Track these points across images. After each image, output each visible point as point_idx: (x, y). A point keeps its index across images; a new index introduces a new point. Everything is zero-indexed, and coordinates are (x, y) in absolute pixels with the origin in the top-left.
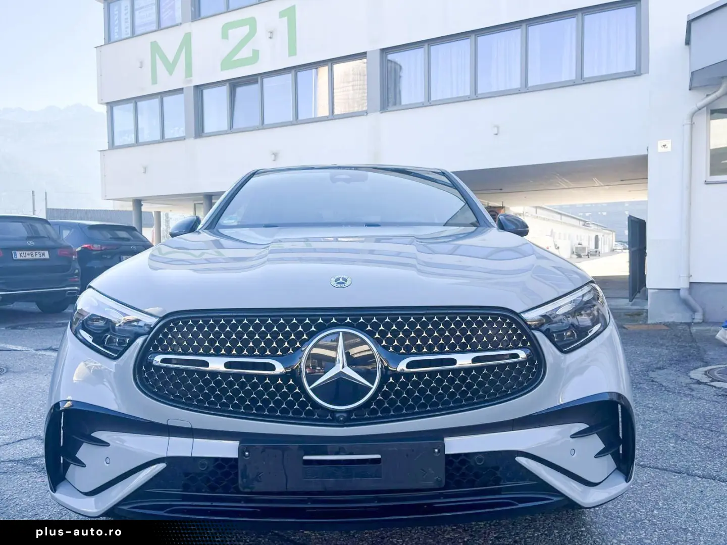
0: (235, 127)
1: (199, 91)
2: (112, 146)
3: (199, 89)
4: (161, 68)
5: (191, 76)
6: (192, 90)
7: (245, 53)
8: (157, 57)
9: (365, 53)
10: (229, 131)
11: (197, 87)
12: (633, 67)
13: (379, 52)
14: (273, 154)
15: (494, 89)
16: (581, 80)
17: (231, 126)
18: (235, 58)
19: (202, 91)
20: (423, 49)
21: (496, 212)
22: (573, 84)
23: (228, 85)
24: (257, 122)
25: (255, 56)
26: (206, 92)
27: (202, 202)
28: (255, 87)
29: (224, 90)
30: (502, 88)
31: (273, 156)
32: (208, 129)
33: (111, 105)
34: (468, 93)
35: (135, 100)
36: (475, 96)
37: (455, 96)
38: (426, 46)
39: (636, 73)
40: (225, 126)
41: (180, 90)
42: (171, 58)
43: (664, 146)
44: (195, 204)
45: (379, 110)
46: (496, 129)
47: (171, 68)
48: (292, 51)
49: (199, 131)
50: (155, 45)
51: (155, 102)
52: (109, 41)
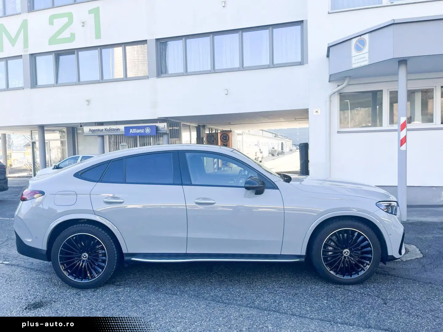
0: (59, 82)
1: (33, 58)
3: (33, 56)
4: (6, 41)
5: (28, 48)
6: (28, 57)
7: (66, 34)
8: (4, 34)
9: (146, 41)
10: (56, 85)
11: (32, 55)
12: (299, 60)
13: (154, 41)
15: (225, 67)
16: (272, 65)
17: (57, 82)
18: (59, 37)
19: (35, 57)
20: (182, 40)
21: (227, 135)
22: (268, 67)
23: (53, 54)
24: (75, 80)
25: (73, 37)
26: (38, 59)
27: (37, 129)
28: (73, 57)
29: (51, 58)
30: (229, 67)
31: (87, 102)
32: (40, 83)
34: (209, 68)
36: (214, 70)
37: (202, 70)
38: (184, 39)
39: (301, 64)
40: (52, 81)
41: (20, 56)
42: (13, 35)
43: (317, 112)
44: (31, 131)
45: (156, 76)
46: (226, 91)
47: (13, 41)
48: (98, 36)
49: (34, 84)
50: (2, 26)
51: (2, 63)
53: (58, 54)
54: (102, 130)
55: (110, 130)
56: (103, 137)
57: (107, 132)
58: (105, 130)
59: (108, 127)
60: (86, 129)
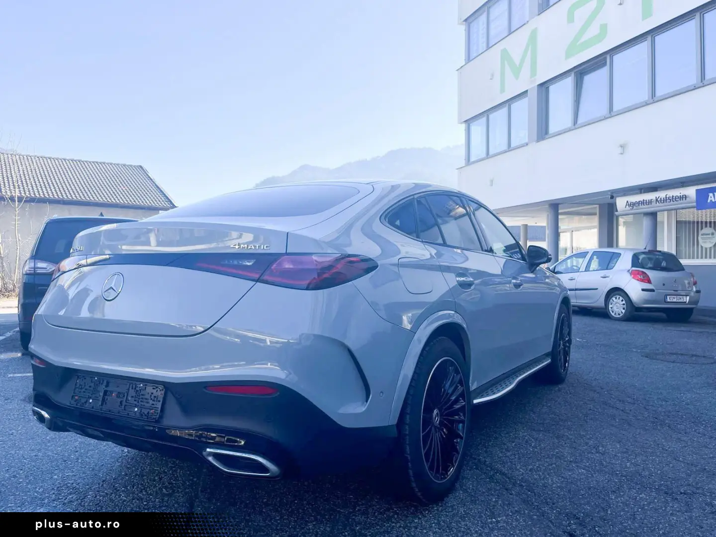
0: (579, 121)
1: (544, 89)
2: (468, 161)
3: (544, 86)
4: (509, 74)
5: (536, 74)
6: (536, 91)
7: (593, 31)
8: (506, 62)
10: (573, 128)
11: (541, 85)
14: (621, 147)
17: (575, 121)
18: (582, 40)
19: (548, 87)
23: (573, 74)
24: (605, 111)
25: (603, 32)
28: (603, 72)
29: (569, 81)
33: (468, 122)
35: (487, 113)
40: (569, 123)
41: (525, 93)
42: (517, 62)
47: (517, 72)
48: (647, 13)
49: (543, 133)
50: (504, 52)
51: (504, 111)
52: (469, 59)
53: (581, 72)
54: (650, 202)
55: (666, 200)
56: (653, 215)
57: (661, 204)
58: (657, 200)
59: (662, 194)
60: (621, 203)
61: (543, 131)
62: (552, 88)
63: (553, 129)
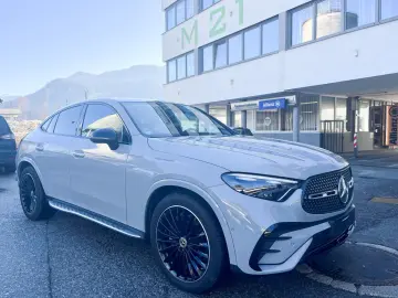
1: (201, 49)
2: (168, 82)
4: (186, 41)
5: (197, 42)
6: (197, 50)
8: (184, 35)
9: (278, 15)
10: (213, 70)
13: (285, 14)
17: (214, 67)
18: (216, 30)
23: (213, 44)
24: (225, 64)
25: (224, 27)
27: (204, 106)
29: (211, 48)
33: (168, 62)
35: (176, 58)
40: (211, 67)
41: (193, 51)
42: (189, 35)
45: (285, 49)
47: (189, 39)
48: (241, 21)
50: (183, 30)
51: (184, 58)
52: (167, 30)
53: (216, 44)
55: (249, 105)
56: (245, 111)
59: (248, 103)
60: (233, 105)
61: (201, 70)
62: (205, 50)
63: (205, 69)
